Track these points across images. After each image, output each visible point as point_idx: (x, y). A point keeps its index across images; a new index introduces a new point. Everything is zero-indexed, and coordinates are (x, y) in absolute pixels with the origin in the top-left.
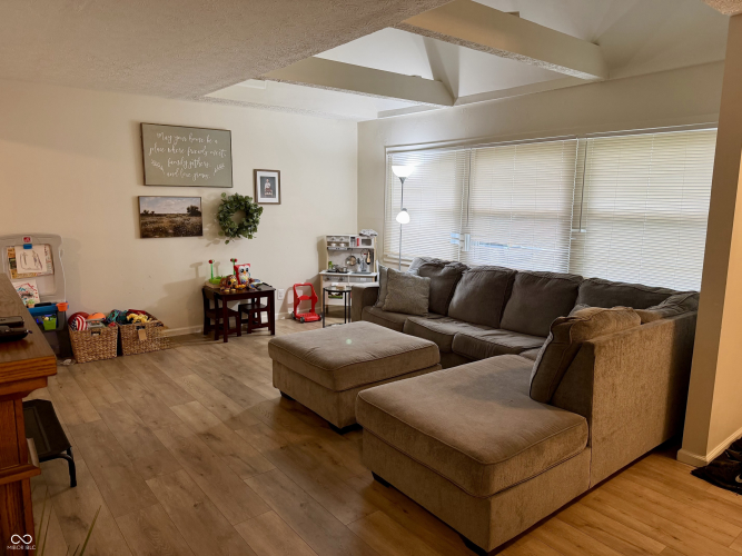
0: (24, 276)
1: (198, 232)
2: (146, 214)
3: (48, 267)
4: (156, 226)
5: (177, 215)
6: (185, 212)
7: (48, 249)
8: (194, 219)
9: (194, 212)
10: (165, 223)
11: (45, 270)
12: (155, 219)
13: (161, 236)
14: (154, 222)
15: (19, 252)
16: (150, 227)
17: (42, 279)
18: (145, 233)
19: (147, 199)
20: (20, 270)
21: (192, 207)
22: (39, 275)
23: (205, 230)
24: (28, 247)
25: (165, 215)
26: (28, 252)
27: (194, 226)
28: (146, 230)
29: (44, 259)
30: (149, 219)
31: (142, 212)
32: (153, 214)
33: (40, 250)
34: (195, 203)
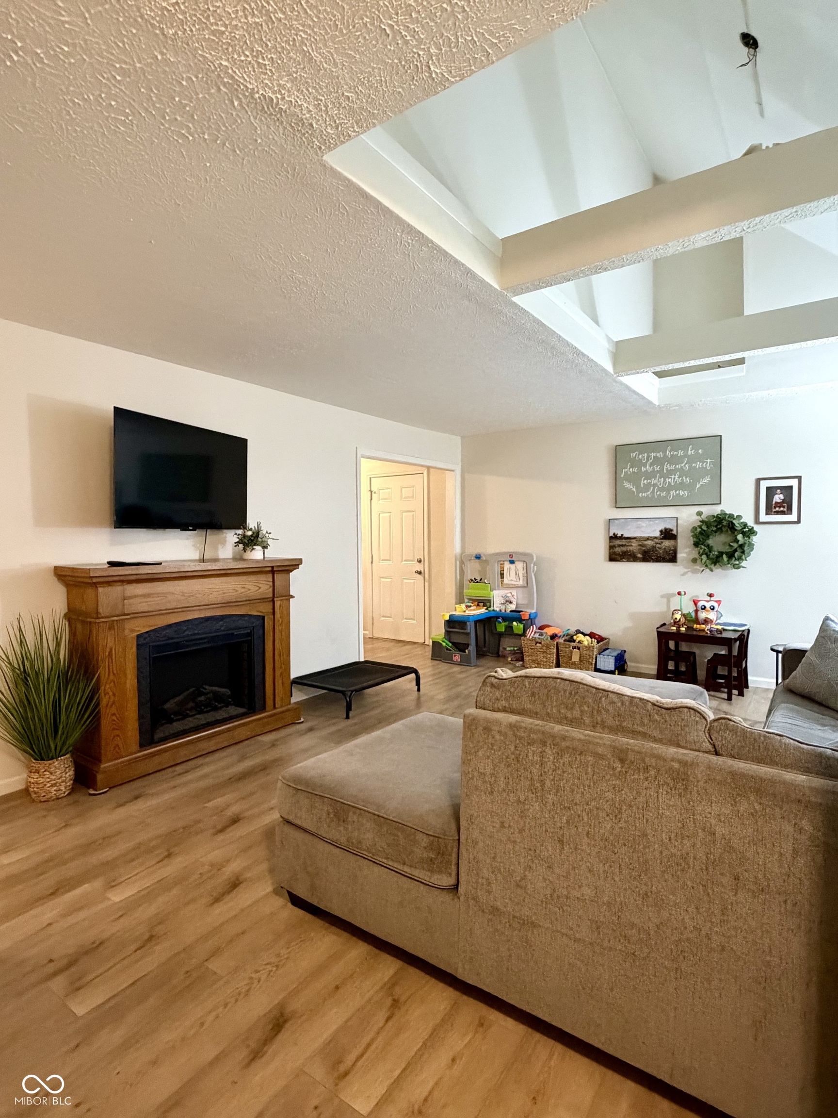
0: (509, 587)
1: (671, 557)
2: (614, 537)
3: (523, 580)
4: (624, 549)
5: (648, 539)
6: (658, 534)
7: (525, 565)
8: (667, 543)
9: (668, 534)
10: (634, 547)
11: (521, 583)
12: (623, 542)
13: (628, 561)
14: (622, 546)
15: (507, 565)
16: (618, 550)
17: (520, 590)
18: (613, 557)
19: (616, 521)
20: (506, 581)
21: (666, 529)
22: (517, 587)
23: (680, 556)
24: (512, 562)
25: (635, 538)
26: (512, 566)
27: (666, 551)
28: (615, 553)
29: (521, 572)
30: (618, 542)
31: (611, 534)
32: (622, 538)
33: (519, 565)
34: (670, 525)
